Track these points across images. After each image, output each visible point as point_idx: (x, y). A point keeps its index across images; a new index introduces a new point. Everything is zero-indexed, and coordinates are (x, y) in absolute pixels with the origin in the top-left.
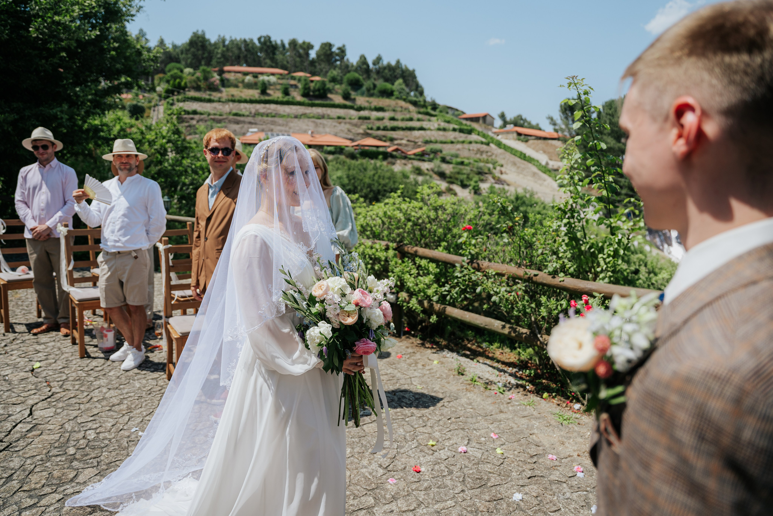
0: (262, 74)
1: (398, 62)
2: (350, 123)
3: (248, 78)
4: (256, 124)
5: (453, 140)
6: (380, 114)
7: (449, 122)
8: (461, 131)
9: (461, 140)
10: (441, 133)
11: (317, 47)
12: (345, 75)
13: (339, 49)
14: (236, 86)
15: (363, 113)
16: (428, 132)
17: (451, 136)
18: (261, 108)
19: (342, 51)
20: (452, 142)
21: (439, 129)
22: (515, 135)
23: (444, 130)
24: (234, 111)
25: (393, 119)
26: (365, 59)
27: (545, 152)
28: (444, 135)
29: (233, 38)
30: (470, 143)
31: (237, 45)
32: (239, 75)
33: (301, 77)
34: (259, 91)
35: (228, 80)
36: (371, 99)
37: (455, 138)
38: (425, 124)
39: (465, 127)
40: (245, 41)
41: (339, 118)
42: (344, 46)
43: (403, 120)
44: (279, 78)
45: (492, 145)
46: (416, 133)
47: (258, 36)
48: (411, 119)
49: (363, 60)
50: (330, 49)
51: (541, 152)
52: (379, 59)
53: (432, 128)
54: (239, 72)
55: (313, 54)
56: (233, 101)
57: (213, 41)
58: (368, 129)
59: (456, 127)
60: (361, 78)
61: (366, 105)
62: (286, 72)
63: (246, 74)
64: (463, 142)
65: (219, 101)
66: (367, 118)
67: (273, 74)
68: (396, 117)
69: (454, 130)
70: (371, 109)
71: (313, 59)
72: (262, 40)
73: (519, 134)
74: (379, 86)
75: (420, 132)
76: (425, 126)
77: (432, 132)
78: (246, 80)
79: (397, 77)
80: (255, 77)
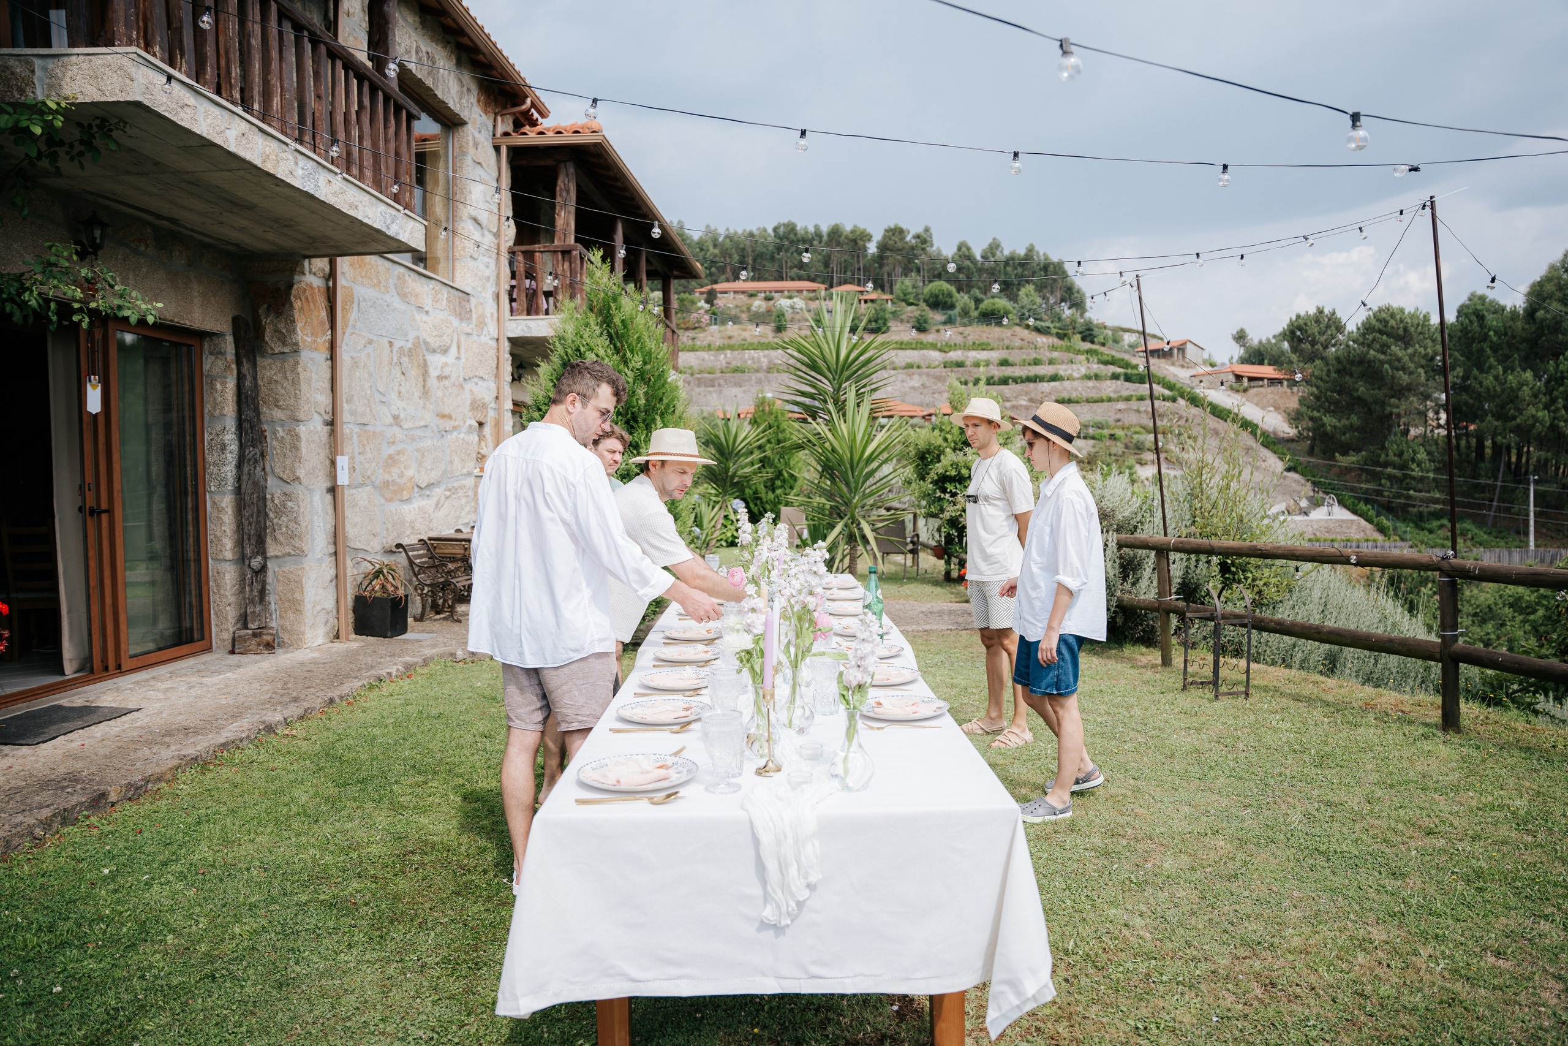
0: (780, 293)
1: (1031, 249)
2: (928, 375)
3: (757, 303)
4: (769, 384)
5: (1113, 395)
6: (982, 355)
7: (1105, 362)
8: (1127, 378)
9: (1125, 393)
10: (1090, 384)
11: (877, 236)
12: (927, 285)
13: (918, 237)
14: (735, 320)
15: (955, 355)
16: (1067, 384)
17: (1109, 388)
18: (777, 356)
19: (923, 240)
20: (1110, 400)
21: (1088, 377)
22: (1231, 380)
23: (1097, 377)
24: (734, 364)
25: (1004, 363)
26: (969, 249)
27: (1277, 409)
28: (1095, 388)
29: (732, 231)
30: (1142, 399)
31: (738, 243)
32: (742, 298)
33: (848, 292)
34: (772, 328)
35: (722, 309)
36: (968, 330)
37: (1115, 392)
38: (1062, 370)
39: (1134, 371)
40: (751, 235)
41: (910, 366)
42: (927, 230)
43: (1024, 363)
44: (809, 300)
45: (1182, 402)
46: (1046, 387)
47: (775, 224)
48: (1036, 362)
49: (965, 251)
50: (903, 239)
51: (1272, 409)
52: (994, 247)
53: (1076, 375)
54: (741, 293)
55: (872, 248)
56: (732, 348)
57: (696, 236)
59: (1119, 370)
60: (954, 288)
61: (959, 339)
62: (821, 286)
63: (753, 295)
64: (1128, 399)
65: (709, 348)
66: (960, 365)
67: (799, 292)
68: (1011, 359)
69: (1115, 377)
70: (965, 347)
71: (872, 256)
72: (782, 229)
73: (1239, 378)
74: (986, 302)
75: (1053, 384)
76: (1062, 373)
77: (1076, 383)
78: (753, 308)
79: (1024, 280)
80: (768, 299)
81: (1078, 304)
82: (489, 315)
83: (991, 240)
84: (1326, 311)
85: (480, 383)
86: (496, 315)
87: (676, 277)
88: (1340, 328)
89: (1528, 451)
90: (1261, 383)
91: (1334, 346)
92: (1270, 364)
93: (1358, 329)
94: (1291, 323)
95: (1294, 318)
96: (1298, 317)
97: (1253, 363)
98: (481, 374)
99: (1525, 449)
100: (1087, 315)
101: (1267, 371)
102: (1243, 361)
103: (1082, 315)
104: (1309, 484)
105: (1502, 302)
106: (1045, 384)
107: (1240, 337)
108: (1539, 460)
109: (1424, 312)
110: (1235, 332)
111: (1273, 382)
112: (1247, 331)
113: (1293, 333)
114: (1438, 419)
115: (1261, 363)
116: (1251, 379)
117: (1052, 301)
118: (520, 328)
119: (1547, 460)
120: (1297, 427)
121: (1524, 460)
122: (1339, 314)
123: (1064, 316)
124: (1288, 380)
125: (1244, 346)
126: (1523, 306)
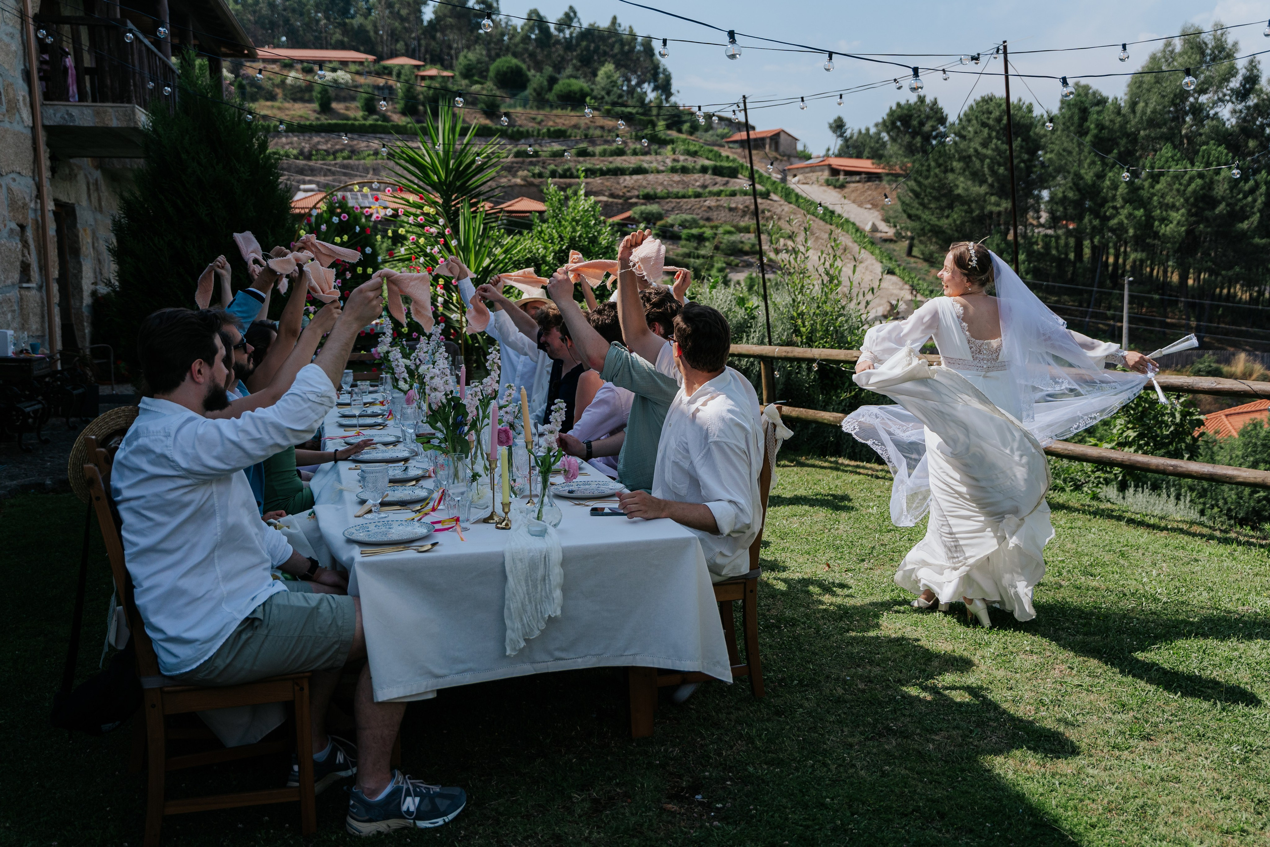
0: (321, 64)
3: (293, 76)
4: (313, 171)
5: (700, 190)
6: (558, 144)
7: (694, 154)
8: (718, 171)
9: (715, 189)
10: (676, 177)
12: (493, 60)
14: (272, 97)
15: (525, 144)
16: (651, 177)
17: (698, 180)
18: (322, 142)
19: (489, 6)
20: (698, 195)
21: (673, 170)
22: (826, 174)
23: (684, 170)
25: (583, 153)
27: (875, 206)
28: (682, 182)
30: (733, 194)
32: (276, 68)
33: (402, 66)
34: (316, 106)
35: (253, 82)
36: (543, 113)
37: (704, 187)
38: (646, 161)
39: (725, 164)
43: (604, 154)
44: (358, 73)
45: (775, 197)
46: (628, 180)
48: (620, 152)
49: (537, 20)
52: (569, 18)
53: (661, 167)
54: (274, 61)
55: (429, 12)
58: (534, 175)
60: (524, 67)
61: (530, 126)
62: (371, 58)
63: (289, 65)
64: (719, 194)
66: (532, 154)
67: (344, 64)
68: (591, 149)
69: (704, 170)
70: (540, 136)
71: (430, 22)
73: (835, 172)
74: (560, 82)
75: (635, 177)
76: (645, 165)
77: (661, 177)
78: (289, 81)
79: (604, 57)
80: (308, 71)
81: (665, 87)
82: (21, 99)
83: (567, 9)
84: (928, 100)
85: (18, 178)
86: (28, 99)
87: (226, 55)
88: (942, 120)
89: (1125, 251)
90: (857, 178)
91: (935, 138)
92: (868, 158)
93: (961, 120)
94: (892, 113)
95: (894, 108)
96: (898, 105)
97: (851, 157)
98: (18, 170)
99: (1122, 249)
100: (673, 99)
101: (865, 165)
102: (842, 154)
103: (667, 100)
104: (907, 287)
105: (1105, 94)
106: (627, 177)
107: (838, 126)
108: (1134, 261)
109: (1027, 103)
110: (831, 121)
111: (871, 177)
112: (845, 120)
113: (893, 123)
114: (1039, 218)
115: (859, 156)
116: (848, 173)
117: (633, 83)
118: (59, 115)
119: (1142, 261)
120: (895, 226)
121: (1121, 261)
122: (940, 104)
123: (647, 100)
124: (888, 174)
125: (841, 136)
126: (1126, 98)
